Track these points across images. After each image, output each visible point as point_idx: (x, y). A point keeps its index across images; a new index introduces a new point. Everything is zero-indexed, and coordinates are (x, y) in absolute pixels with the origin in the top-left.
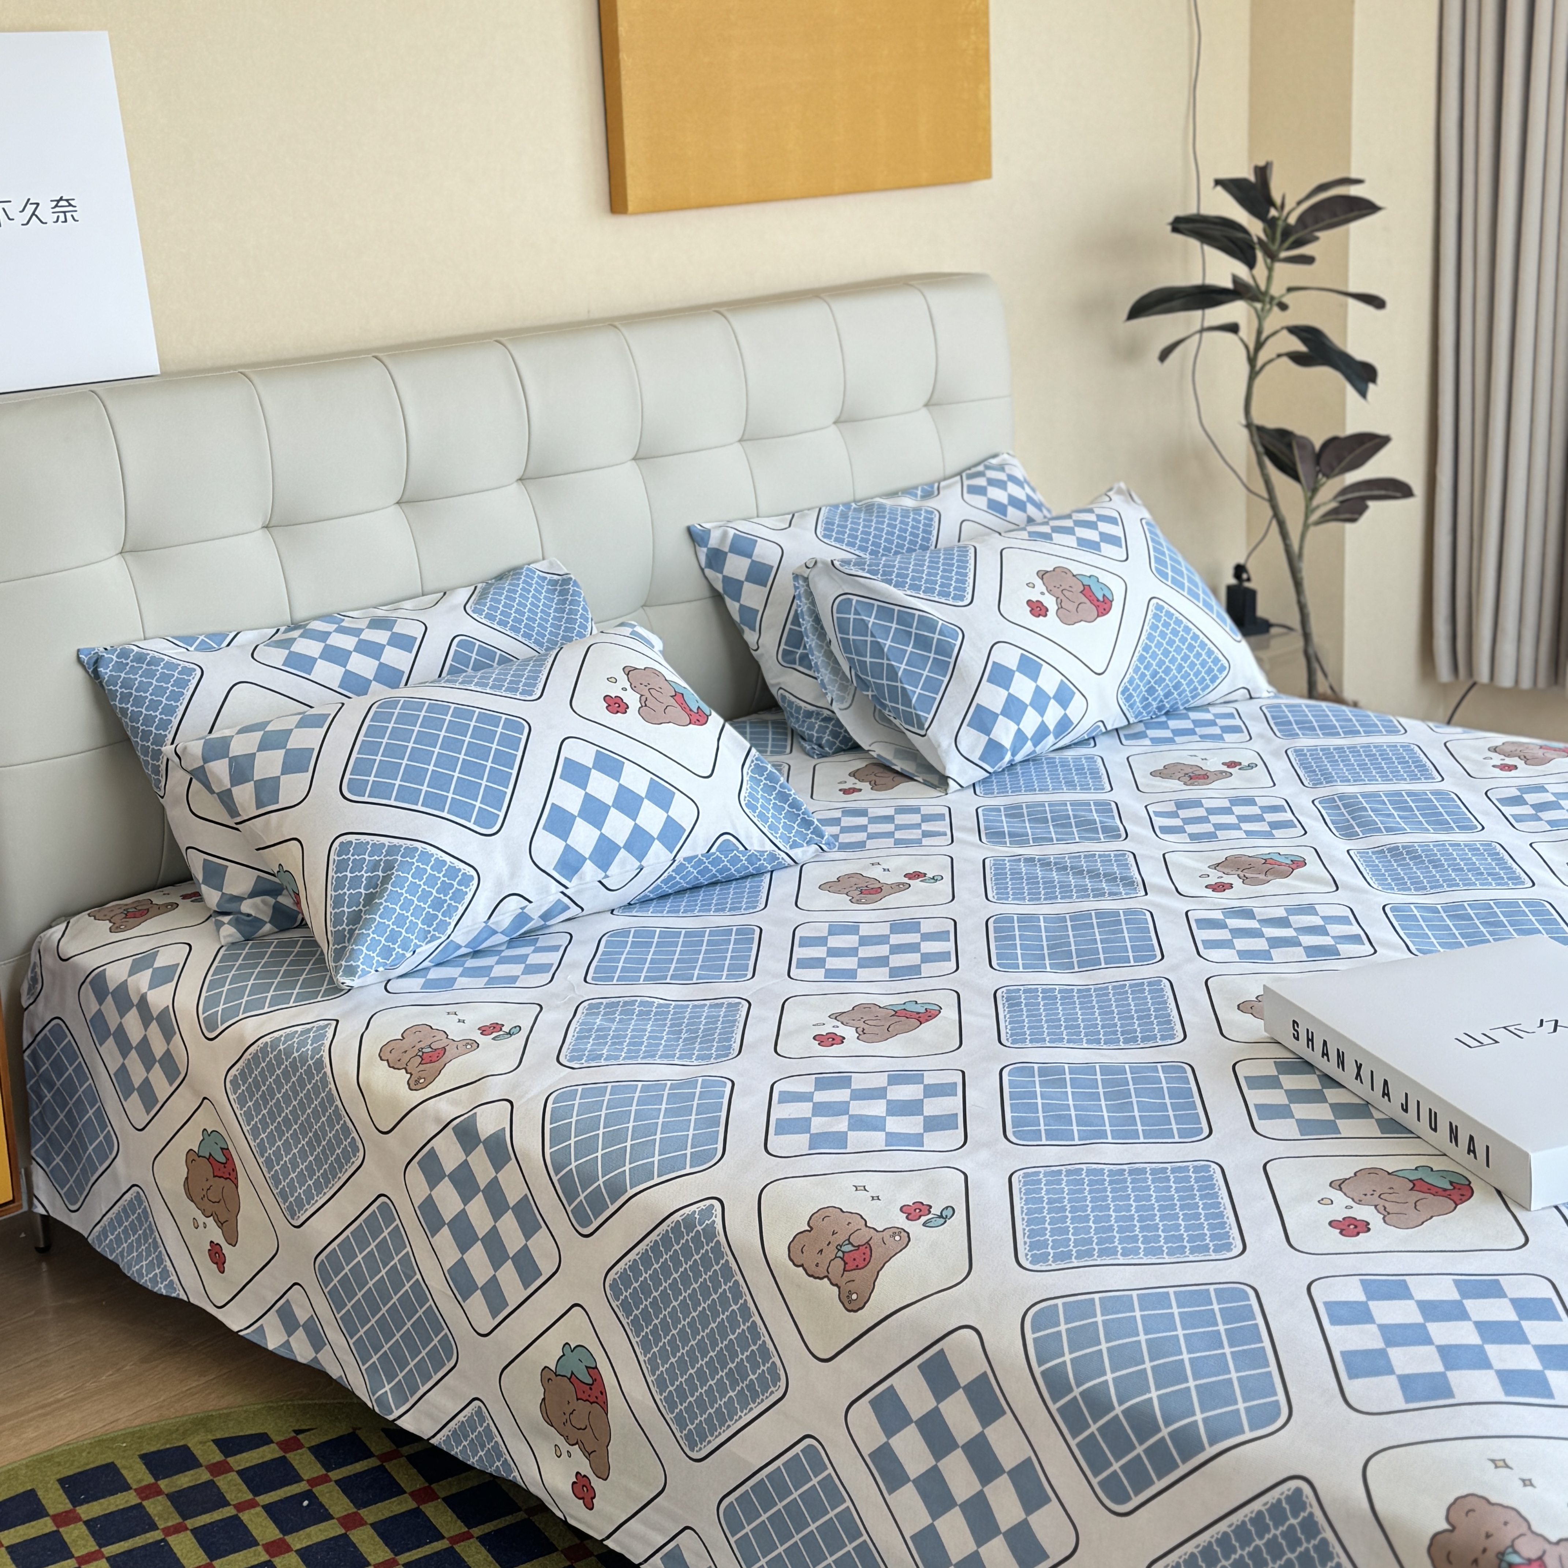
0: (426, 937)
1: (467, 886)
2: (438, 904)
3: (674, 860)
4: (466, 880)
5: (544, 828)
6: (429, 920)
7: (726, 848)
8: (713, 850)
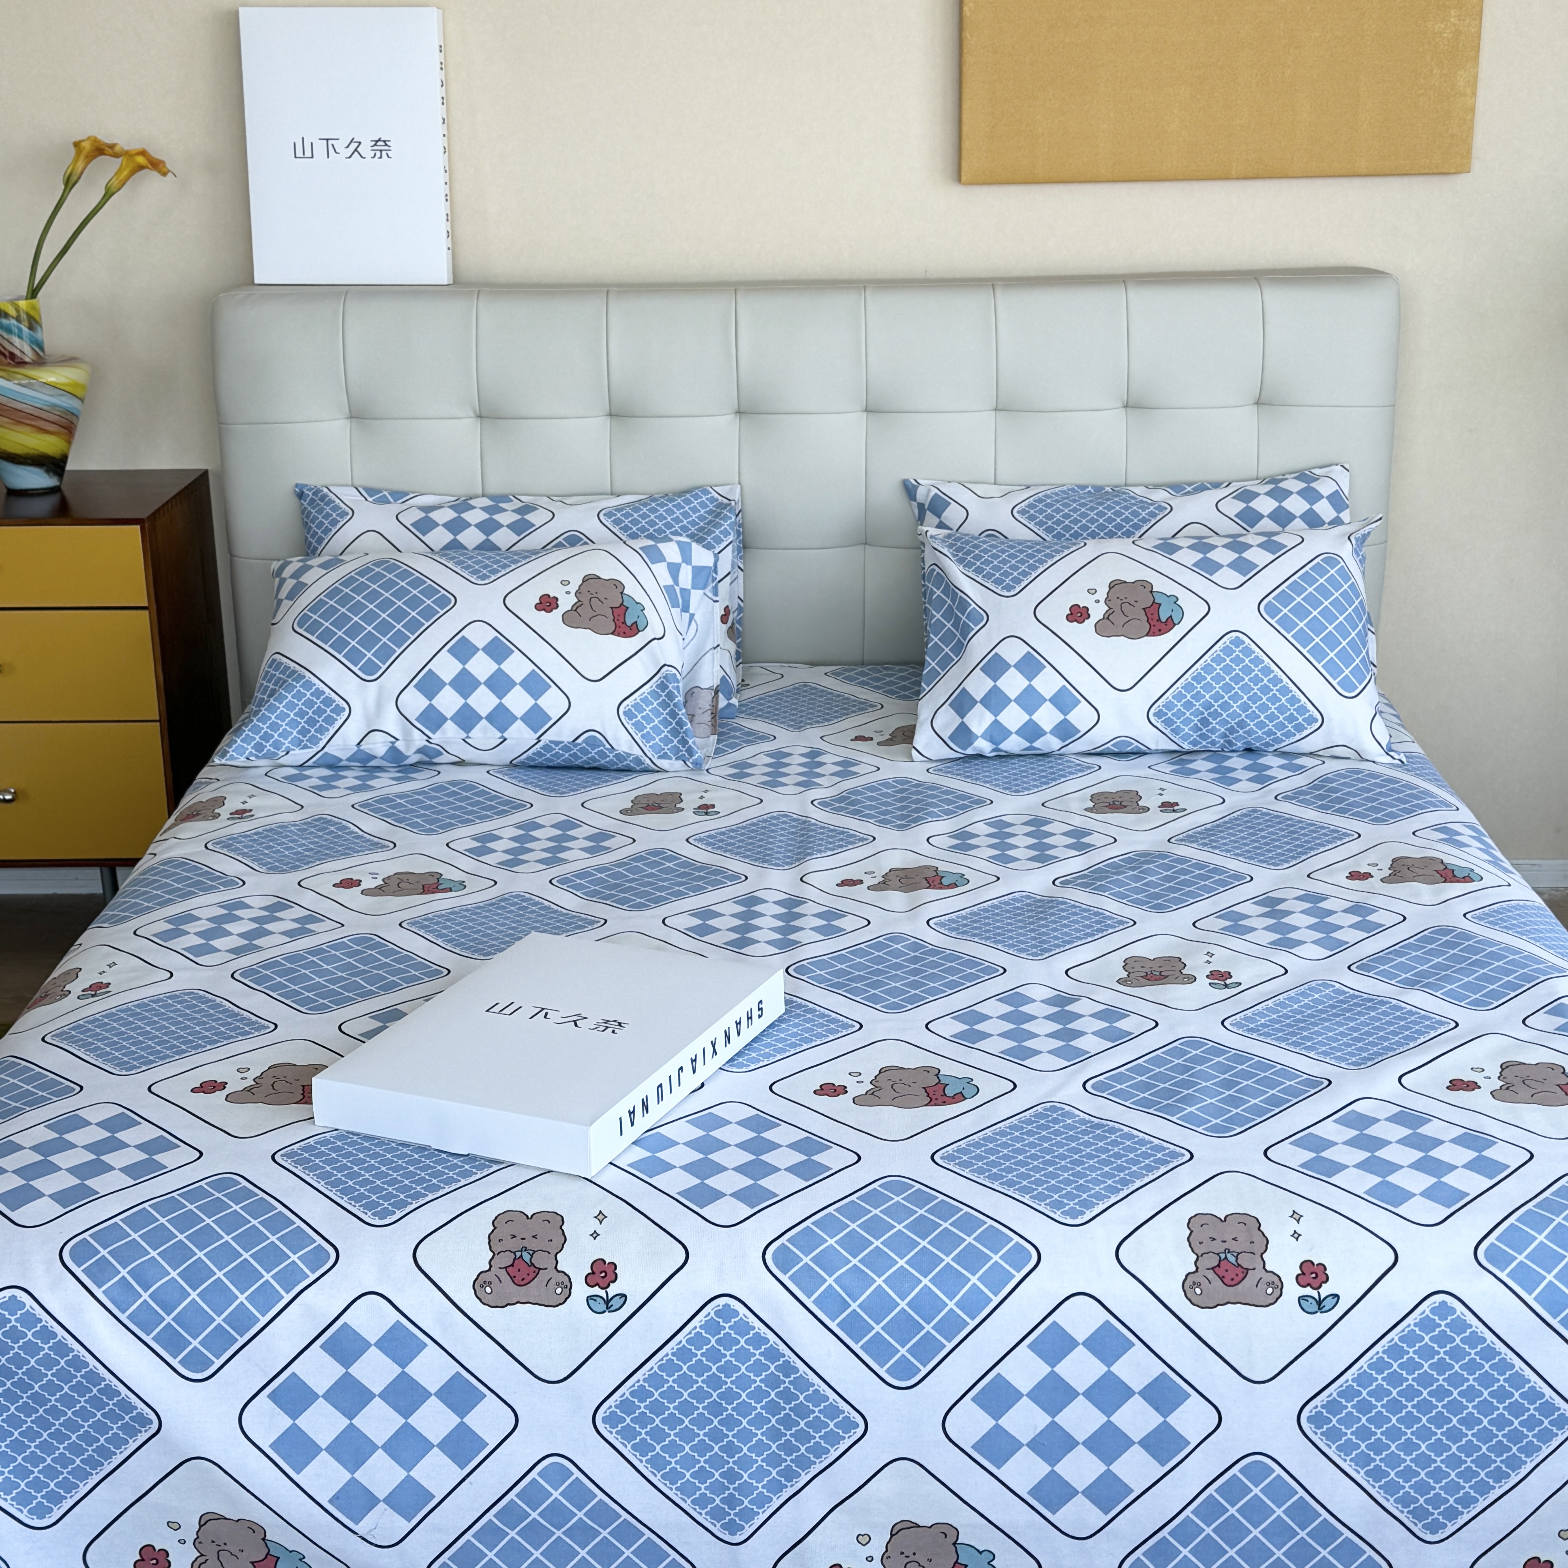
0: (299, 744)
1: (338, 715)
2: (312, 722)
3: (539, 739)
4: (338, 710)
5: (415, 686)
6: (304, 732)
7: (593, 742)
8: (579, 741)
